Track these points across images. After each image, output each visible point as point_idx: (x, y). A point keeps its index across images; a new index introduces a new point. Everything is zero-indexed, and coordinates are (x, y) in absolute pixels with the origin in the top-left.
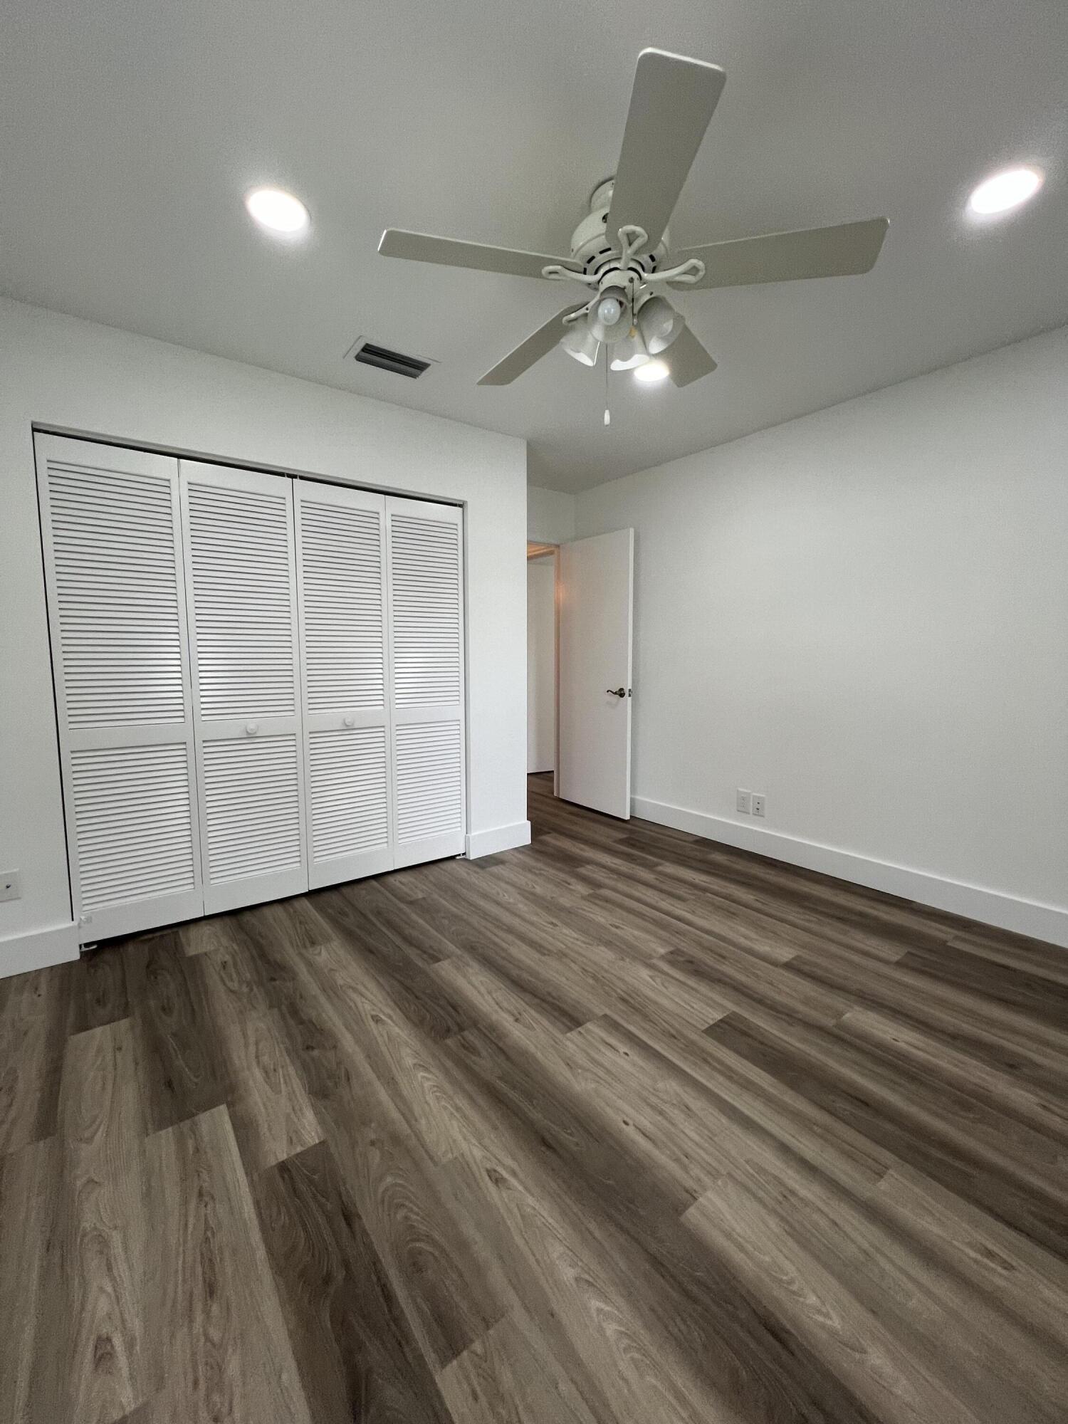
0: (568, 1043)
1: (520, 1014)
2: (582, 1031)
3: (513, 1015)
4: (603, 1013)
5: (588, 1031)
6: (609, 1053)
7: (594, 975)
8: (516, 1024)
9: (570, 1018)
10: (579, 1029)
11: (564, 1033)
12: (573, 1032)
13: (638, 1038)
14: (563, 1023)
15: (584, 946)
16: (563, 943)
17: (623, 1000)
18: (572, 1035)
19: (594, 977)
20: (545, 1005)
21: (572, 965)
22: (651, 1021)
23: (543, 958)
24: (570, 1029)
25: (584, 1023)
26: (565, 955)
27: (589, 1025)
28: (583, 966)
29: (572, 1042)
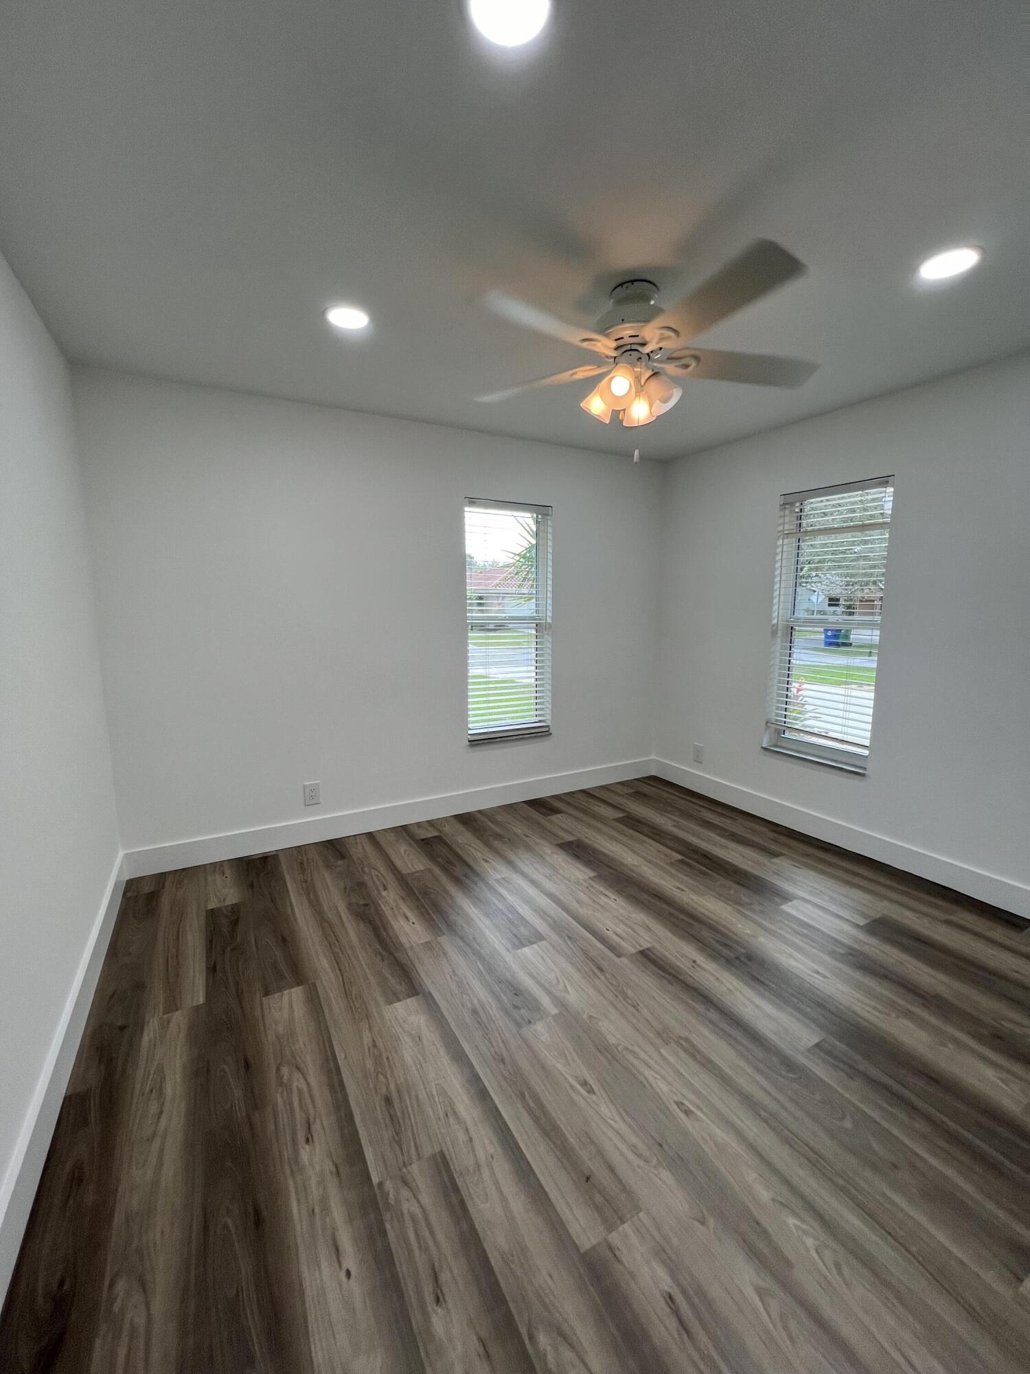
0: (650, 940)
1: (693, 967)
2: (639, 947)
3: (698, 965)
4: (621, 959)
5: (635, 947)
6: (618, 930)
7: (625, 1000)
8: (694, 958)
9: (648, 958)
10: (641, 949)
11: (653, 947)
12: (646, 947)
13: (597, 939)
14: (654, 954)
15: (636, 1049)
16: (664, 1059)
17: (601, 969)
18: (646, 945)
19: (626, 997)
20: (674, 972)
21: (650, 1018)
22: (582, 950)
23: (685, 1034)
24: (648, 949)
25: (637, 953)
26: (658, 1034)
27: (633, 951)
28: (637, 1014)
29: (646, 941)
